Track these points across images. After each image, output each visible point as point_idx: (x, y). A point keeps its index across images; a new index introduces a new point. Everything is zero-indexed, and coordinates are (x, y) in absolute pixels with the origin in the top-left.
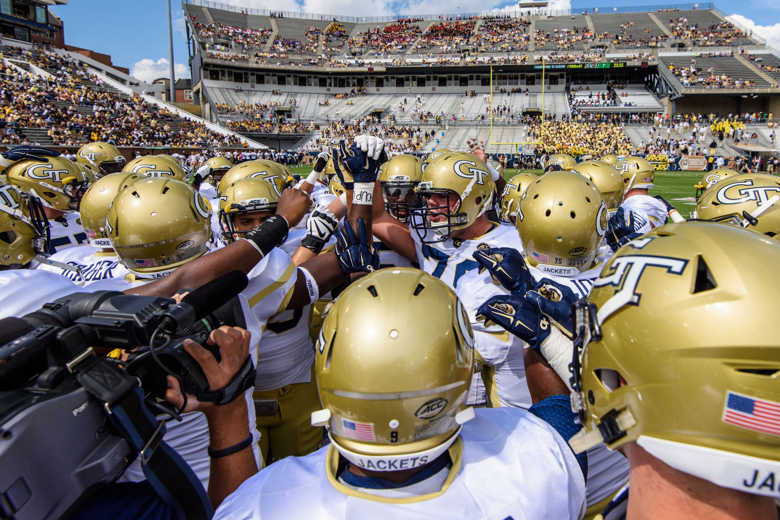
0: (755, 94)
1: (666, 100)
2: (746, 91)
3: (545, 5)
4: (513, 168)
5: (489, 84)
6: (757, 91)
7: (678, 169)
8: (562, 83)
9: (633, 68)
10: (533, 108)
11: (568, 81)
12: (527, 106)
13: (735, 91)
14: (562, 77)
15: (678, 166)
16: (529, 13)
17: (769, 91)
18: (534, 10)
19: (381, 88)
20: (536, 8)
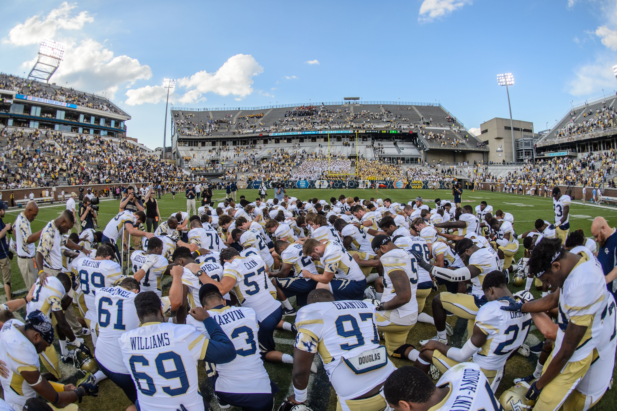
0: (460, 150)
1: (422, 151)
2: (456, 148)
3: (358, 99)
4: (342, 188)
5: (328, 141)
6: (461, 149)
7: (427, 188)
8: (369, 140)
9: (406, 133)
10: (353, 154)
11: (373, 139)
12: (350, 153)
13: (451, 148)
14: (369, 137)
15: (427, 187)
16: (349, 102)
17: (465, 149)
18: (352, 101)
19: (266, 145)
20: (353, 100)
